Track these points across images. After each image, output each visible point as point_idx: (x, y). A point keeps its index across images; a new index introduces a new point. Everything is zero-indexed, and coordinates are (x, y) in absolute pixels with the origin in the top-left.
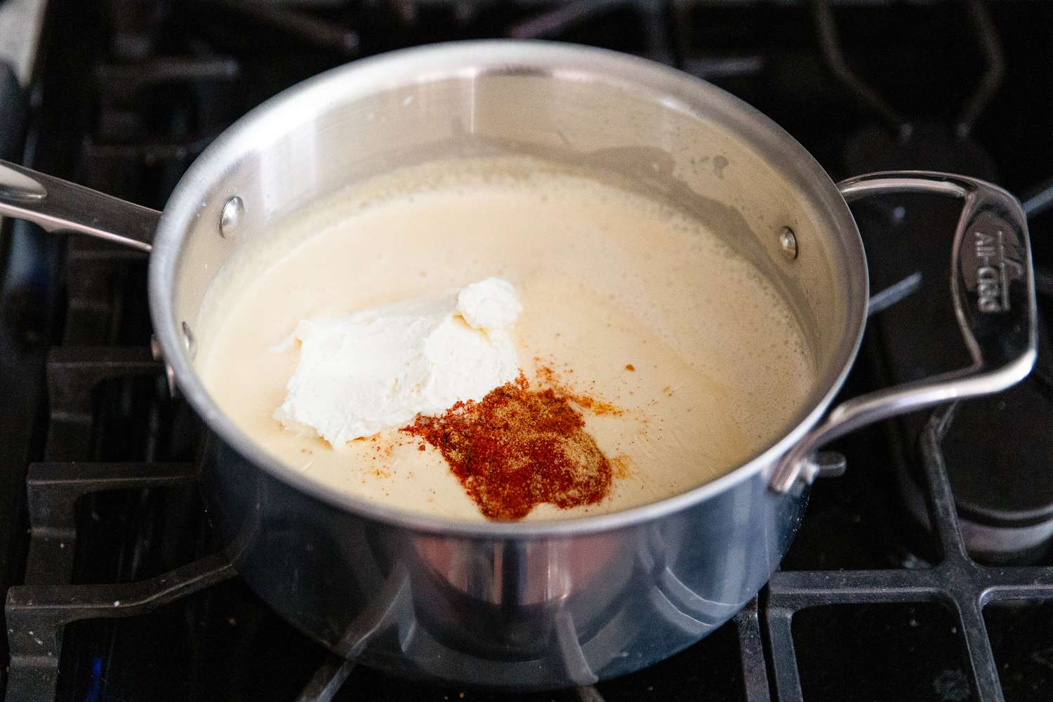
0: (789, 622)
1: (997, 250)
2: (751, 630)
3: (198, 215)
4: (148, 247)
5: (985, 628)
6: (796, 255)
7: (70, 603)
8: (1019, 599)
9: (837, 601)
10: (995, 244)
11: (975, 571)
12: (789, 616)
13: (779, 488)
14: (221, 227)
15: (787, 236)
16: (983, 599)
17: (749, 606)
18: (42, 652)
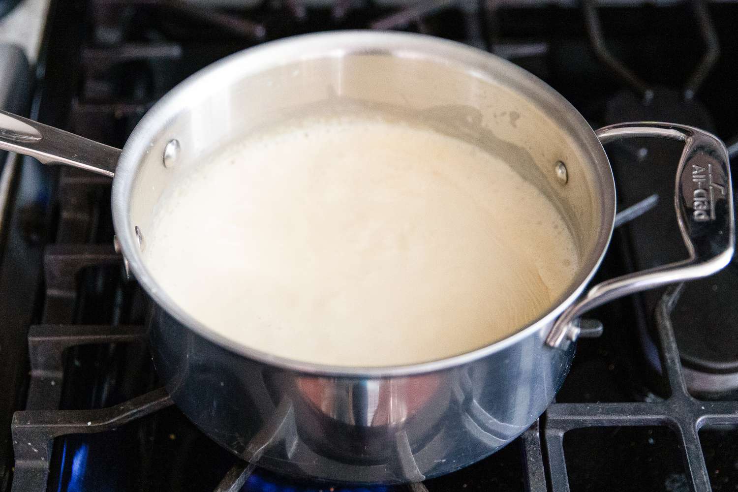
0: (561, 439)
1: (707, 178)
2: (534, 444)
3: (148, 152)
4: (112, 174)
5: (700, 444)
6: (567, 182)
7: (56, 423)
8: (725, 424)
9: (595, 424)
10: (705, 173)
11: (694, 404)
12: (561, 434)
13: (552, 344)
14: (164, 161)
15: (560, 167)
16: (699, 423)
17: (532, 427)
18: (36, 457)
